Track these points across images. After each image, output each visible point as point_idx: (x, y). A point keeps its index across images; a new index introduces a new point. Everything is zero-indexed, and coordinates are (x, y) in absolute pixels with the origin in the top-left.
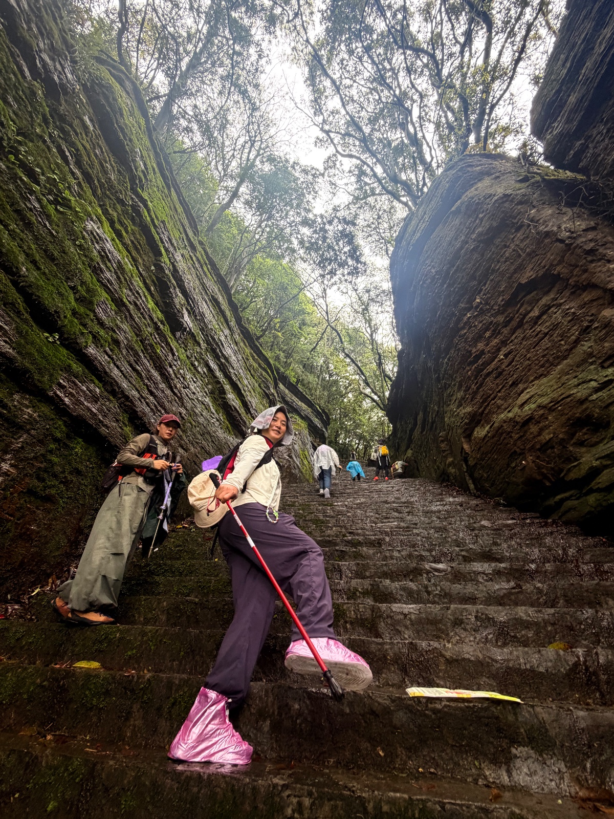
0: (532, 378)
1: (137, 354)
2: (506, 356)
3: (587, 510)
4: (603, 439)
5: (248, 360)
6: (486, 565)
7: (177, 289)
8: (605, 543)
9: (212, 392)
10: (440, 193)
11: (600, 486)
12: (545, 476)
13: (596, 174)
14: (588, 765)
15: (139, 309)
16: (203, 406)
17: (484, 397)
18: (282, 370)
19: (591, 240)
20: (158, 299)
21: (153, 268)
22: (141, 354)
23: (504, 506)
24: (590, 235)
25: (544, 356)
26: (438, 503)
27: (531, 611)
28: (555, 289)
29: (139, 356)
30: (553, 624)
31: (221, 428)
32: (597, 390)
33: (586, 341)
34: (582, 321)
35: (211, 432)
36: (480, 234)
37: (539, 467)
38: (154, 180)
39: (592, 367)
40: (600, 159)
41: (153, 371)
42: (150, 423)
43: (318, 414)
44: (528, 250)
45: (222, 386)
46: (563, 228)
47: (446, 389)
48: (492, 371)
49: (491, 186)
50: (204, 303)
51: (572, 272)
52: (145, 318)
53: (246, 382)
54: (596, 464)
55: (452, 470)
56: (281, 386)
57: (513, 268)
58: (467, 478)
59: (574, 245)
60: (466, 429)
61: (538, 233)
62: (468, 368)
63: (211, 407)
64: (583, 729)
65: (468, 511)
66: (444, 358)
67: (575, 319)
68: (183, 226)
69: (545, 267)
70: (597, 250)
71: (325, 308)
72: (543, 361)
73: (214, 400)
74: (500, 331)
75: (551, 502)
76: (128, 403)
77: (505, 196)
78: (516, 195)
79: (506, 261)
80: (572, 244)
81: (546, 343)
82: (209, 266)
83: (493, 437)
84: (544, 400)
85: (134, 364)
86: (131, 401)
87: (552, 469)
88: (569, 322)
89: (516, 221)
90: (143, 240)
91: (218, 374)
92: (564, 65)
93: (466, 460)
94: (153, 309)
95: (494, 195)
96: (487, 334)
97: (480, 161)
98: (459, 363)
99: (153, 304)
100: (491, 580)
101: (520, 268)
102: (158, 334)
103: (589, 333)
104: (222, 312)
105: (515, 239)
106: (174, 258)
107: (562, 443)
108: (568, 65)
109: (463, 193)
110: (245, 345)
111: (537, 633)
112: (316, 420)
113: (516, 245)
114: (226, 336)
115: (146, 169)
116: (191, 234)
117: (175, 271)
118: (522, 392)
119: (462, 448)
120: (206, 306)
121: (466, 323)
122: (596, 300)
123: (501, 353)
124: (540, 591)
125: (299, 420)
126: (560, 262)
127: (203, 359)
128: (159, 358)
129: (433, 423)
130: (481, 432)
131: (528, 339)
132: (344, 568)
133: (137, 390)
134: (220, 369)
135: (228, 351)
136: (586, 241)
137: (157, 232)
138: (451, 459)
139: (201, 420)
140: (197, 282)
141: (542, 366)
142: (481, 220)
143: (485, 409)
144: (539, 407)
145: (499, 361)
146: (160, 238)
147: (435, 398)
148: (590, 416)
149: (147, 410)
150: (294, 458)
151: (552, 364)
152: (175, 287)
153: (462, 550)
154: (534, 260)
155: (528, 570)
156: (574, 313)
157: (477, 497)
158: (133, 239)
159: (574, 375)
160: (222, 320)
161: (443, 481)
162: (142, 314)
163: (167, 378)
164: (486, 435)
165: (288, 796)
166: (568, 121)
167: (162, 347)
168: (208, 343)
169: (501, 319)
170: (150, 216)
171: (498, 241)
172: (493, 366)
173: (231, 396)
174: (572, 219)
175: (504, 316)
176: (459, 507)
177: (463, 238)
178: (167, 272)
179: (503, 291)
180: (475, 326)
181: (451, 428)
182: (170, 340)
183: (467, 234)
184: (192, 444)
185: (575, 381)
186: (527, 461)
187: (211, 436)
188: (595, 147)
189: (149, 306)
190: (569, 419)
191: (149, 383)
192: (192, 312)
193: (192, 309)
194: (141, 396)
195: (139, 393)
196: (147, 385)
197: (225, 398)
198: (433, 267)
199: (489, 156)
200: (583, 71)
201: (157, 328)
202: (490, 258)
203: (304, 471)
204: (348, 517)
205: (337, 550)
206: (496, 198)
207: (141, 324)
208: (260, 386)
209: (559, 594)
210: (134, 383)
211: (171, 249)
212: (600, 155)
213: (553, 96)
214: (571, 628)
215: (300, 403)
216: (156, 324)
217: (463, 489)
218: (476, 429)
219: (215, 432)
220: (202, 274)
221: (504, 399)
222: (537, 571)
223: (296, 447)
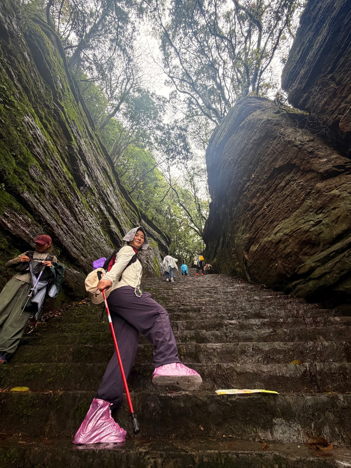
0: (281, 219)
1: (56, 198)
2: (268, 207)
3: (308, 290)
4: (317, 252)
5: (124, 205)
6: (257, 320)
7: (81, 161)
8: (317, 307)
9: (102, 224)
10: (233, 117)
11: (315, 276)
12: (288, 272)
13: (314, 112)
14: (313, 425)
15: (57, 172)
16: (96, 232)
17: (256, 229)
18: (144, 212)
19: (311, 147)
20: (70, 166)
21: (66, 148)
22: (58, 199)
23: (266, 288)
24: (311, 144)
25: (287, 207)
26: (231, 287)
27: (281, 344)
28: (293, 172)
29: (57, 200)
30: (293, 351)
31: (107, 245)
32: (314, 226)
33: (308, 200)
34: (306, 189)
35: (101, 247)
36: (255, 140)
37: (284, 267)
38: (68, 96)
39: (311, 214)
40: (316, 104)
41: (65, 209)
42: (63, 241)
43: (164, 238)
44: (279, 150)
45: (108, 220)
46: (297, 139)
47: (236, 224)
48: (261, 215)
49: (261, 115)
50: (98, 170)
51: (301, 163)
52: (61, 177)
53: (122, 218)
54: (313, 265)
55: (238, 269)
56: (143, 221)
57: (272, 159)
58: (247, 274)
59: (303, 148)
60: (246, 246)
61: (285, 141)
62: (247, 213)
63: (101, 232)
64: (310, 406)
65: (247, 292)
66: (235, 207)
67: (303, 188)
68: (86, 125)
69: (288, 159)
70: (314, 152)
71: (169, 177)
72: (287, 209)
73: (103, 228)
74: (264, 193)
75: (290, 285)
76: (49, 228)
77: (268, 120)
78: (274, 120)
79: (268, 156)
80: (302, 148)
81: (288, 200)
82: (101, 149)
83: (261, 250)
84: (287, 231)
85: (53, 204)
86: (51, 227)
87: (291, 268)
88: (300, 189)
89: (273, 134)
90: (61, 131)
91: (106, 213)
92: (298, 53)
93: (246, 264)
94: (66, 172)
95: (262, 120)
96: (258, 195)
97: (255, 101)
98: (243, 210)
99: (66, 169)
100: (260, 328)
101: (275, 160)
102: (69, 187)
103: (310, 196)
104: (109, 177)
105: (273, 144)
106: (80, 143)
107: (296, 254)
108: (300, 53)
109: (246, 117)
110: (122, 197)
111: (284, 356)
112: (163, 241)
113: (273, 147)
114: (111, 191)
115: (64, 88)
116: (90, 130)
117: (80, 150)
118: (276, 226)
119: (244, 257)
120: (99, 173)
121: (246, 188)
122: (313, 178)
123: (265, 205)
124: (285, 333)
125: (153, 241)
126: (296, 157)
127: (97, 204)
128: (69, 201)
129: (228, 243)
130: (254, 248)
131: (279, 198)
132: (179, 325)
133: (55, 220)
134: (107, 210)
135: (112, 200)
136: (309, 147)
137: (69, 126)
138: (237, 263)
139: (95, 240)
140: (94, 158)
141: (286, 213)
142: (255, 132)
143: (256, 235)
144: (284, 234)
145: (264, 209)
146: (72, 130)
147: (230, 229)
148: (310, 240)
149: (61, 233)
150: (150, 263)
151: (291, 212)
152: (80, 160)
153: (244, 313)
154: (282, 155)
155: (279, 322)
156: (302, 185)
157: (252, 284)
158: (54, 129)
159: (302, 218)
160: (109, 181)
161: (234, 275)
162: (59, 175)
163: (74, 214)
164: (257, 250)
165: (149, 459)
166: (300, 83)
167: (72, 195)
168: (100, 194)
169: (265, 186)
170: (65, 117)
171: (264, 144)
172: (260, 212)
173: (113, 226)
174: (302, 135)
175: (267, 185)
176: (242, 289)
177: (246, 142)
178: (75, 150)
179: (266, 172)
180: (251, 190)
181: (238, 246)
182: (76, 191)
183: (248, 139)
184: (89, 253)
185: (303, 221)
186: (278, 264)
187: (101, 249)
188: (313, 98)
189: (64, 170)
190: (299, 241)
191: (63, 217)
192: (90, 176)
193: (90, 173)
194: (58, 224)
195: (56, 222)
196: (62, 218)
197: (110, 227)
198: (229, 157)
199: (259, 98)
200: (308, 58)
201: (69, 184)
202: (259, 153)
203: (155, 270)
204: (181, 296)
205: (175, 315)
206: (263, 121)
207: (58, 181)
208: (130, 221)
209: (295, 335)
210: (53, 216)
211: (78, 137)
212: (315, 102)
213: (293, 69)
214: (302, 352)
215: (154, 231)
216: (68, 181)
217: (244, 279)
218: (252, 247)
219: (103, 247)
220: (97, 153)
221: (267, 230)
222: (283, 323)
223: (151, 256)
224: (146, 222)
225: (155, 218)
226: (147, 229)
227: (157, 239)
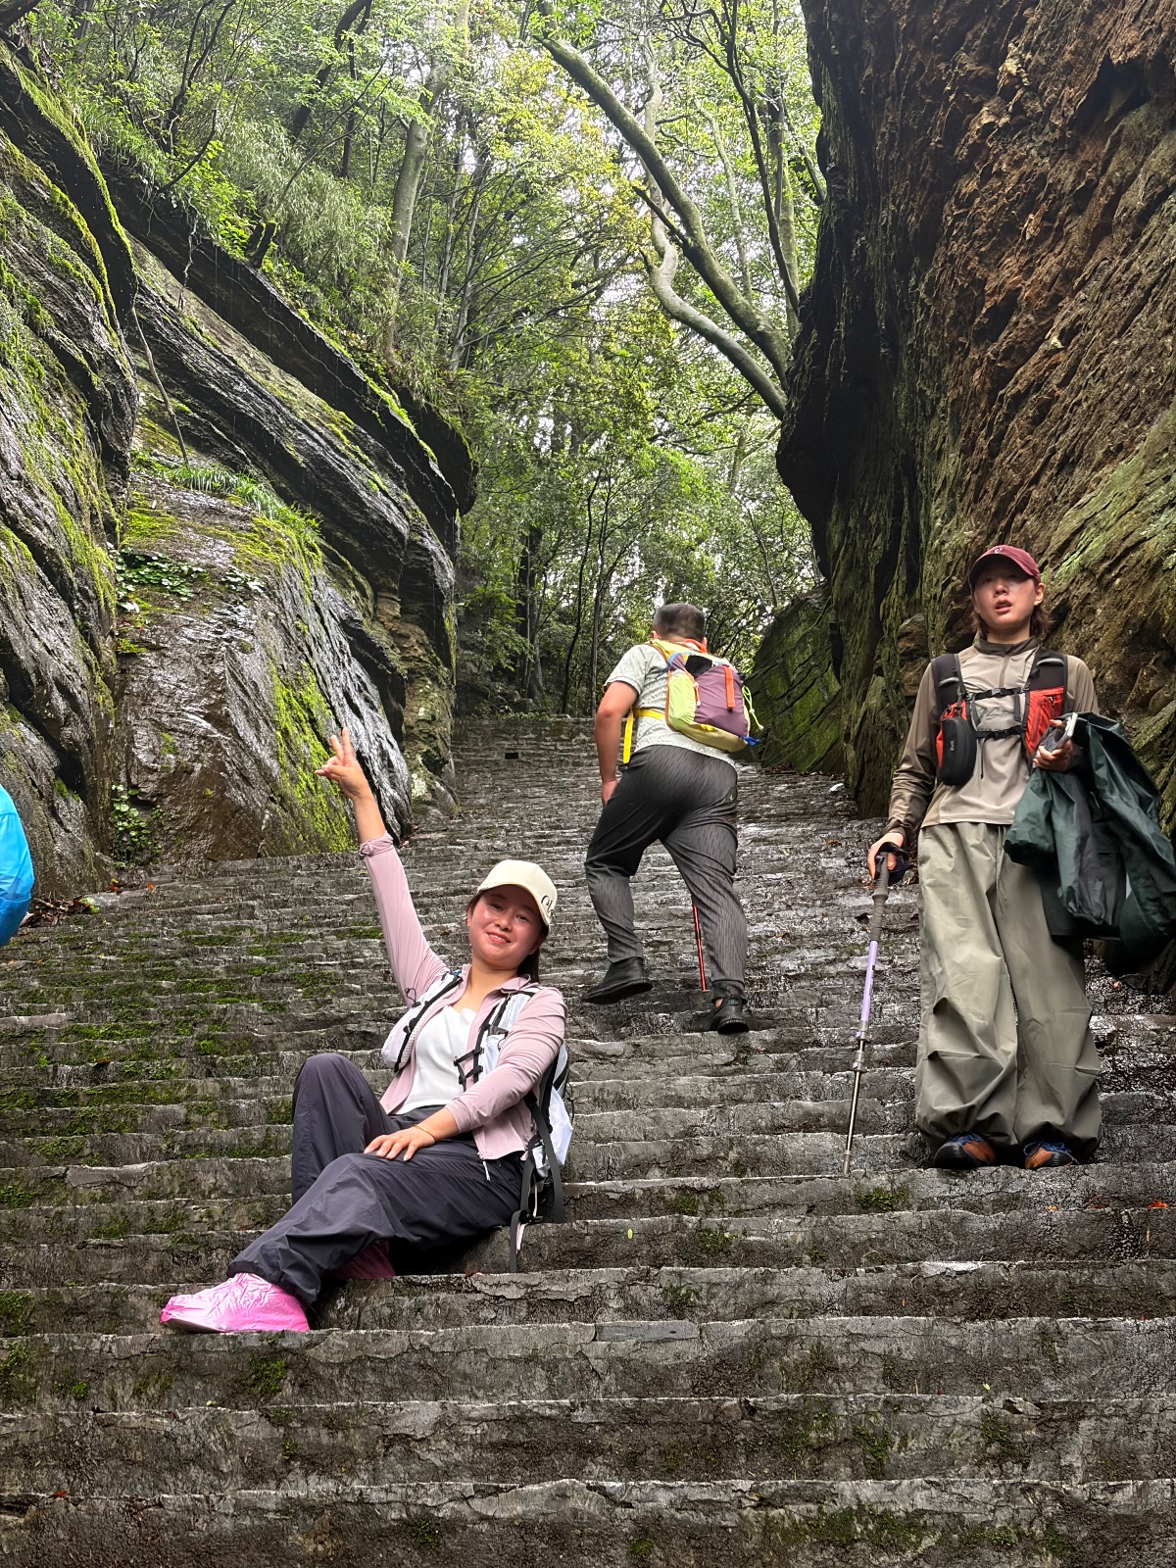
0: (1101, 453)
2: (1066, 336)
17: (1002, 494)
43: (391, 448)
62: (973, 354)
69: (1161, 28)
72: (1129, 391)
74: (1062, 223)
84: (1096, 545)
98: (954, 322)
118: (1074, 498)
123: (1058, 320)
131: (1114, 293)
144: (1083, 569)
145: (1048, 355)
148: (1158, 620)
151: (1142, 414)
172: (1031, 368)
175: (1075, 167)
179: (1071, 66)
185: (1161, 494)
223: (252, 666)
224: (194, 285)
225: (291, 224)
226: (206, 363)
227: (319, 462)
